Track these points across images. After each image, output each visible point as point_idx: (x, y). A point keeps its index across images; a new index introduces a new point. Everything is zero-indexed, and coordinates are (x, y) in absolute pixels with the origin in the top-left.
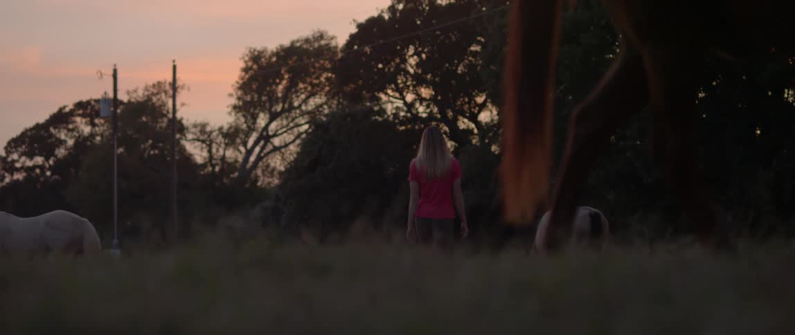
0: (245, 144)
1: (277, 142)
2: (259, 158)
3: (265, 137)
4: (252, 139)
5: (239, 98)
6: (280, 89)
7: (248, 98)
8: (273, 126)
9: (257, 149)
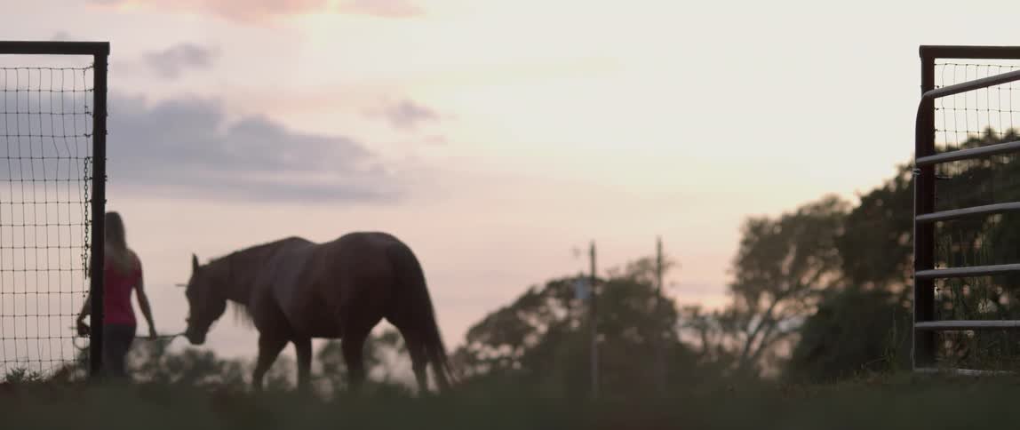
0: (745, 329)
1: (783, 326)
3: (769, 322)
4: (754, 324)
5: (740, 276)
6: (786, 264)
7: (750, 275)
8: (779, 308)
9: (760, 336)
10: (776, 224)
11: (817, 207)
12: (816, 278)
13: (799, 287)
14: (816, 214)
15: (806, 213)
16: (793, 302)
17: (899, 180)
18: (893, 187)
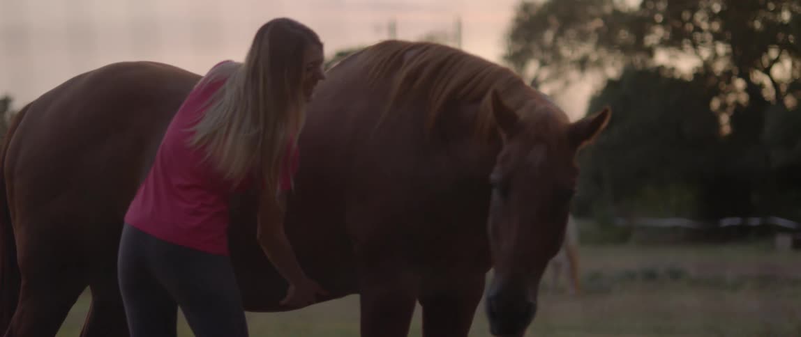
5: (510, 48)
7: (517, 47)
8: (544, 74)
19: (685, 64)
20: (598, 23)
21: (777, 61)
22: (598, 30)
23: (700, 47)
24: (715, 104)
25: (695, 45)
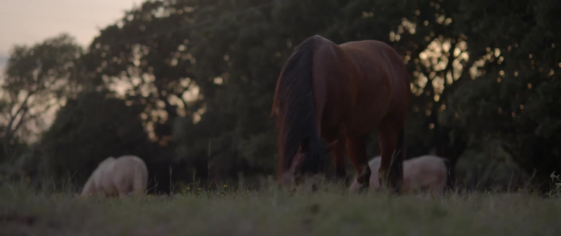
0: (10, 112)
1: (32, 111)
2: (21, 122)
3: (24, 108)
4: (15, 109)
5: (6, 80)
6: (36, 73)
7: (12, 80)
8: (31, 100)
9: (19, 118)
10: (31, 50)
11: (55, 40)
12: (53, 83)
13: (43, 88)
14: (54, 45)
15: (48, 44)
16: (39, 97)
17: (125, 20)
18: (121, 25)
19: (121, 87)
20: (70, 64)
21: (186, 89)
22: (70, 69)
23: (132, 77)
24: (144, 116)
25: (128, 76)
